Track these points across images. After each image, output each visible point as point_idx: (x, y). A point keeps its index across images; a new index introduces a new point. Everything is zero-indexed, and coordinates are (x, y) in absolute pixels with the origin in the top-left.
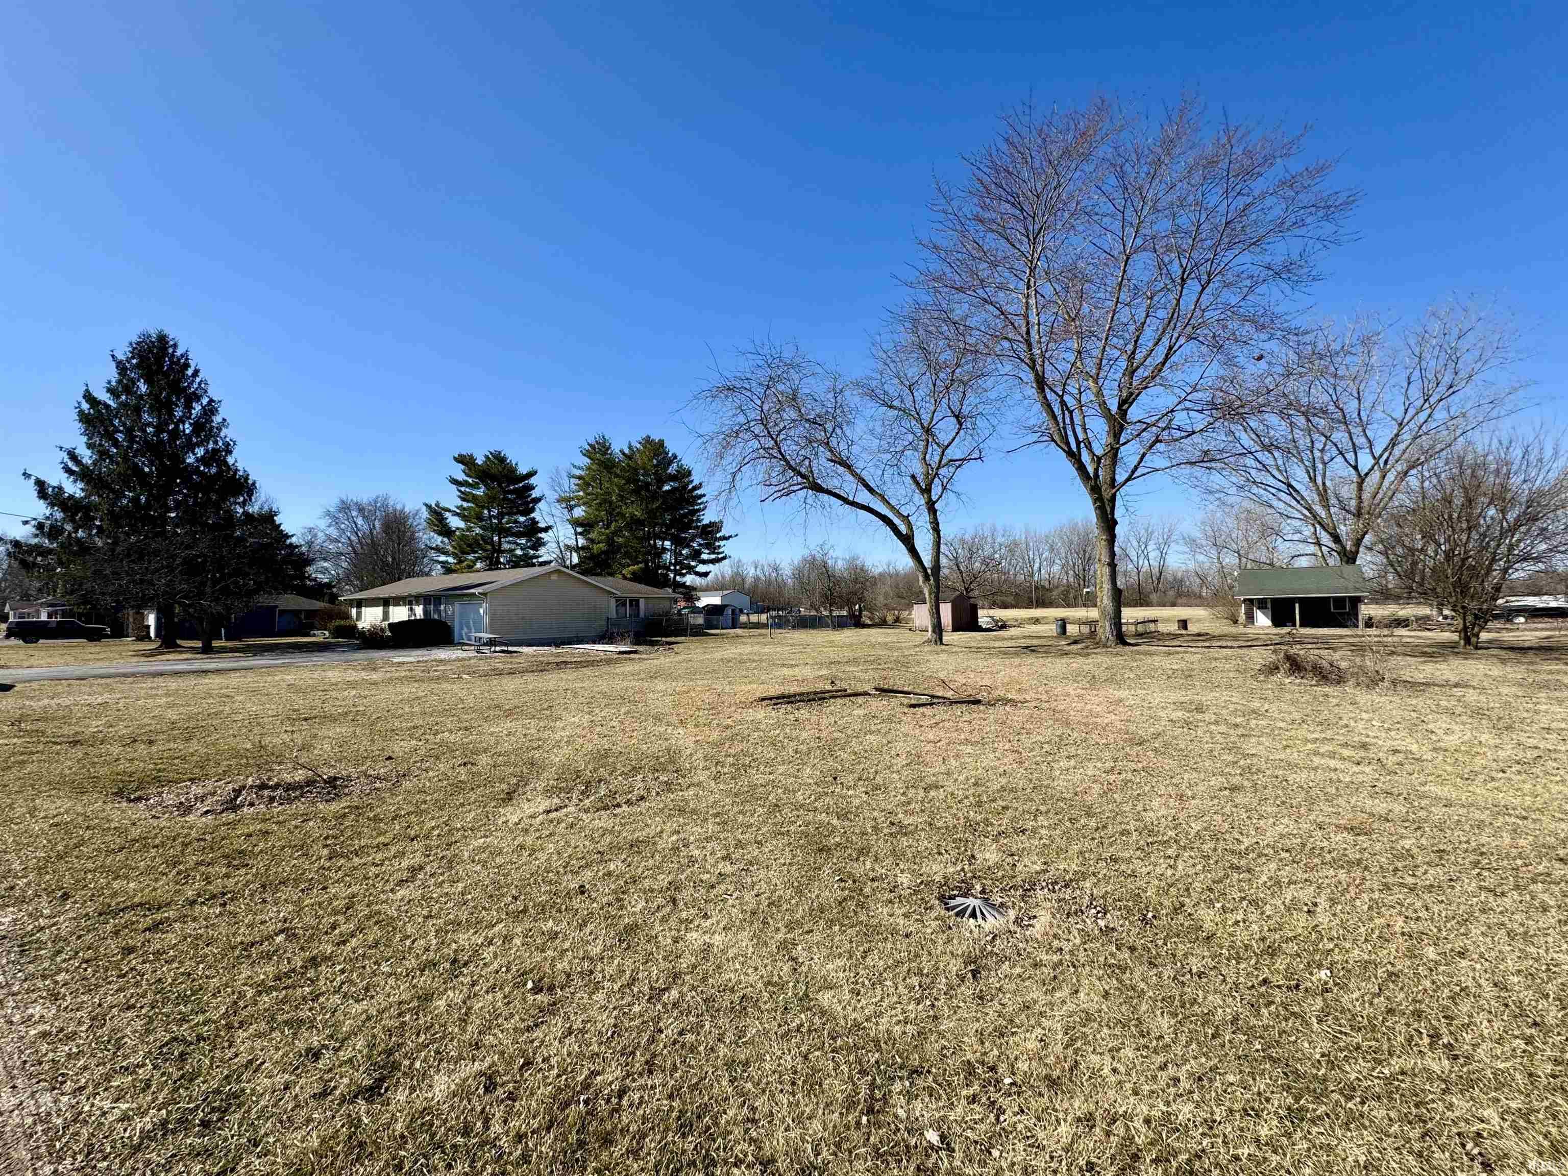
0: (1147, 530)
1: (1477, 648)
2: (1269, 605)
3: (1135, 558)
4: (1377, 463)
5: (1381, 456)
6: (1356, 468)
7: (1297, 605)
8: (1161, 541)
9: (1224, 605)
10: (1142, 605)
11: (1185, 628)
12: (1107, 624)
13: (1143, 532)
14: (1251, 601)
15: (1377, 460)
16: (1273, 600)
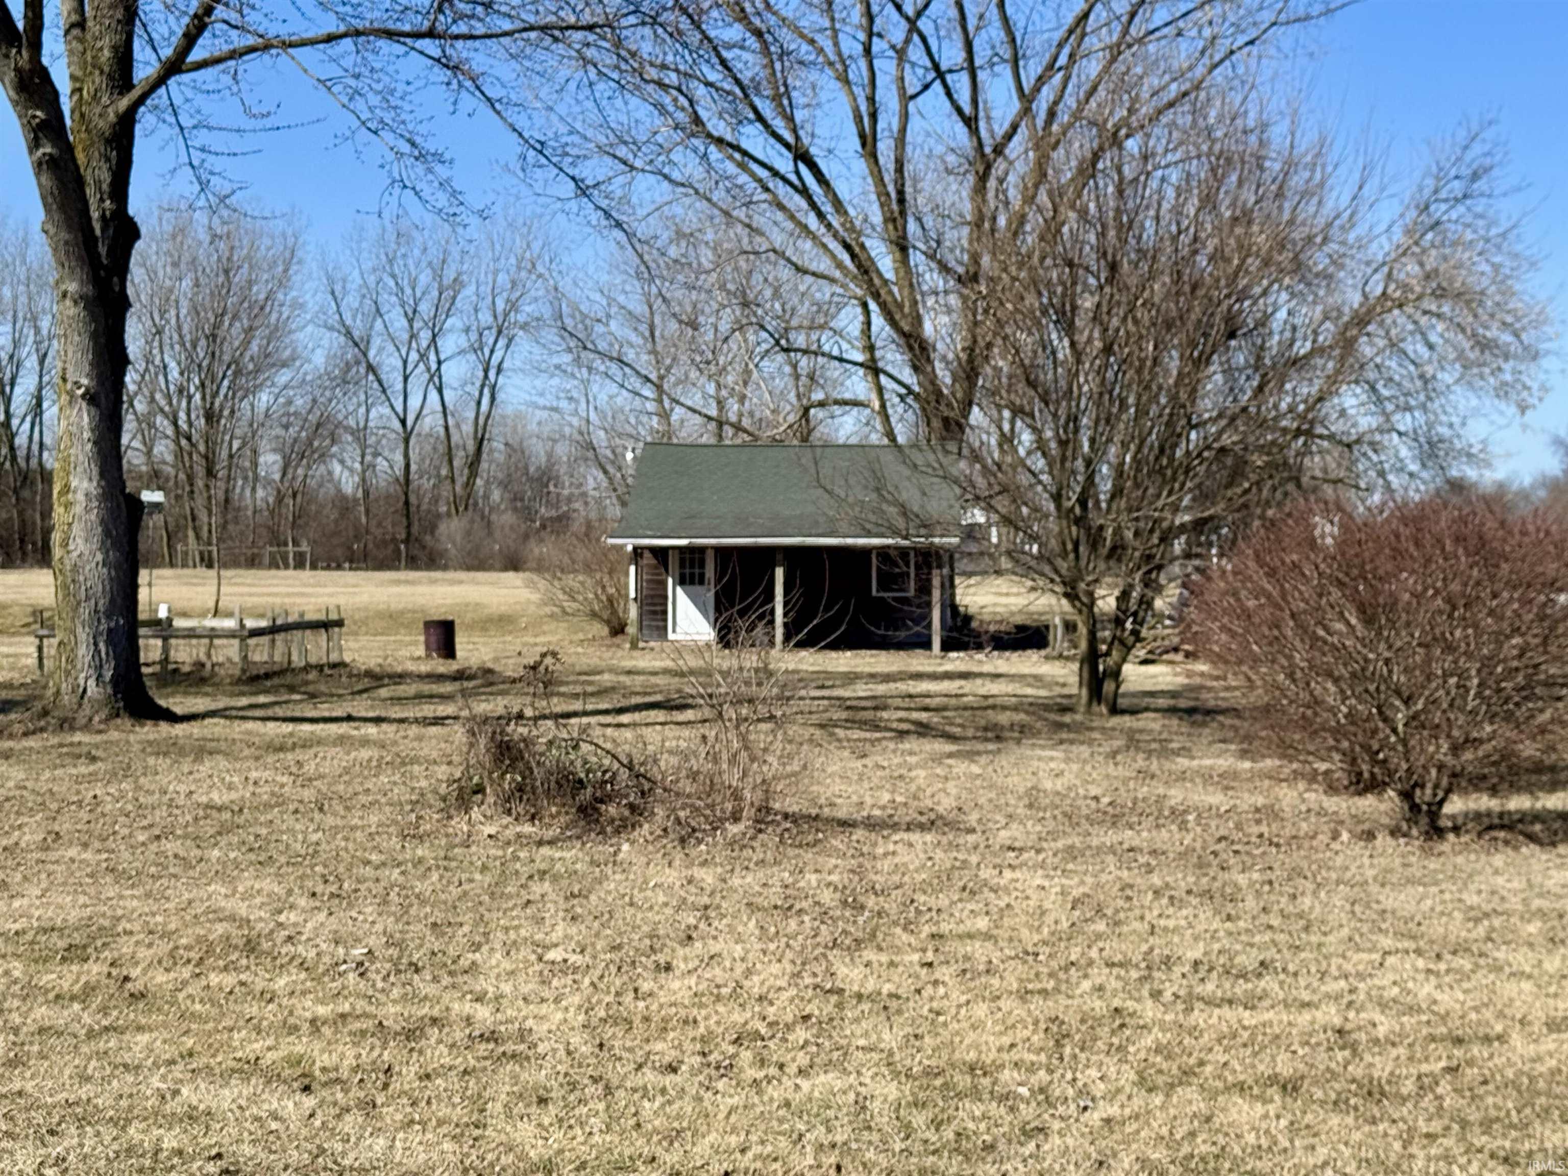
0: (438, 276)
1: (1115, 710)
2: (710, 572)
3: (395, 381)
4: (1026, 111)
5: (1037, 89)
6: (971, 123)
7: (779, 573)
8: (486, 318)
9: (588, 569)
10: (413, 563)
11: (447, 649)
12: (83, 635)
13: (425, 278)
14: (661, 554)
15: (1027, 99)
16: (722, 552)
